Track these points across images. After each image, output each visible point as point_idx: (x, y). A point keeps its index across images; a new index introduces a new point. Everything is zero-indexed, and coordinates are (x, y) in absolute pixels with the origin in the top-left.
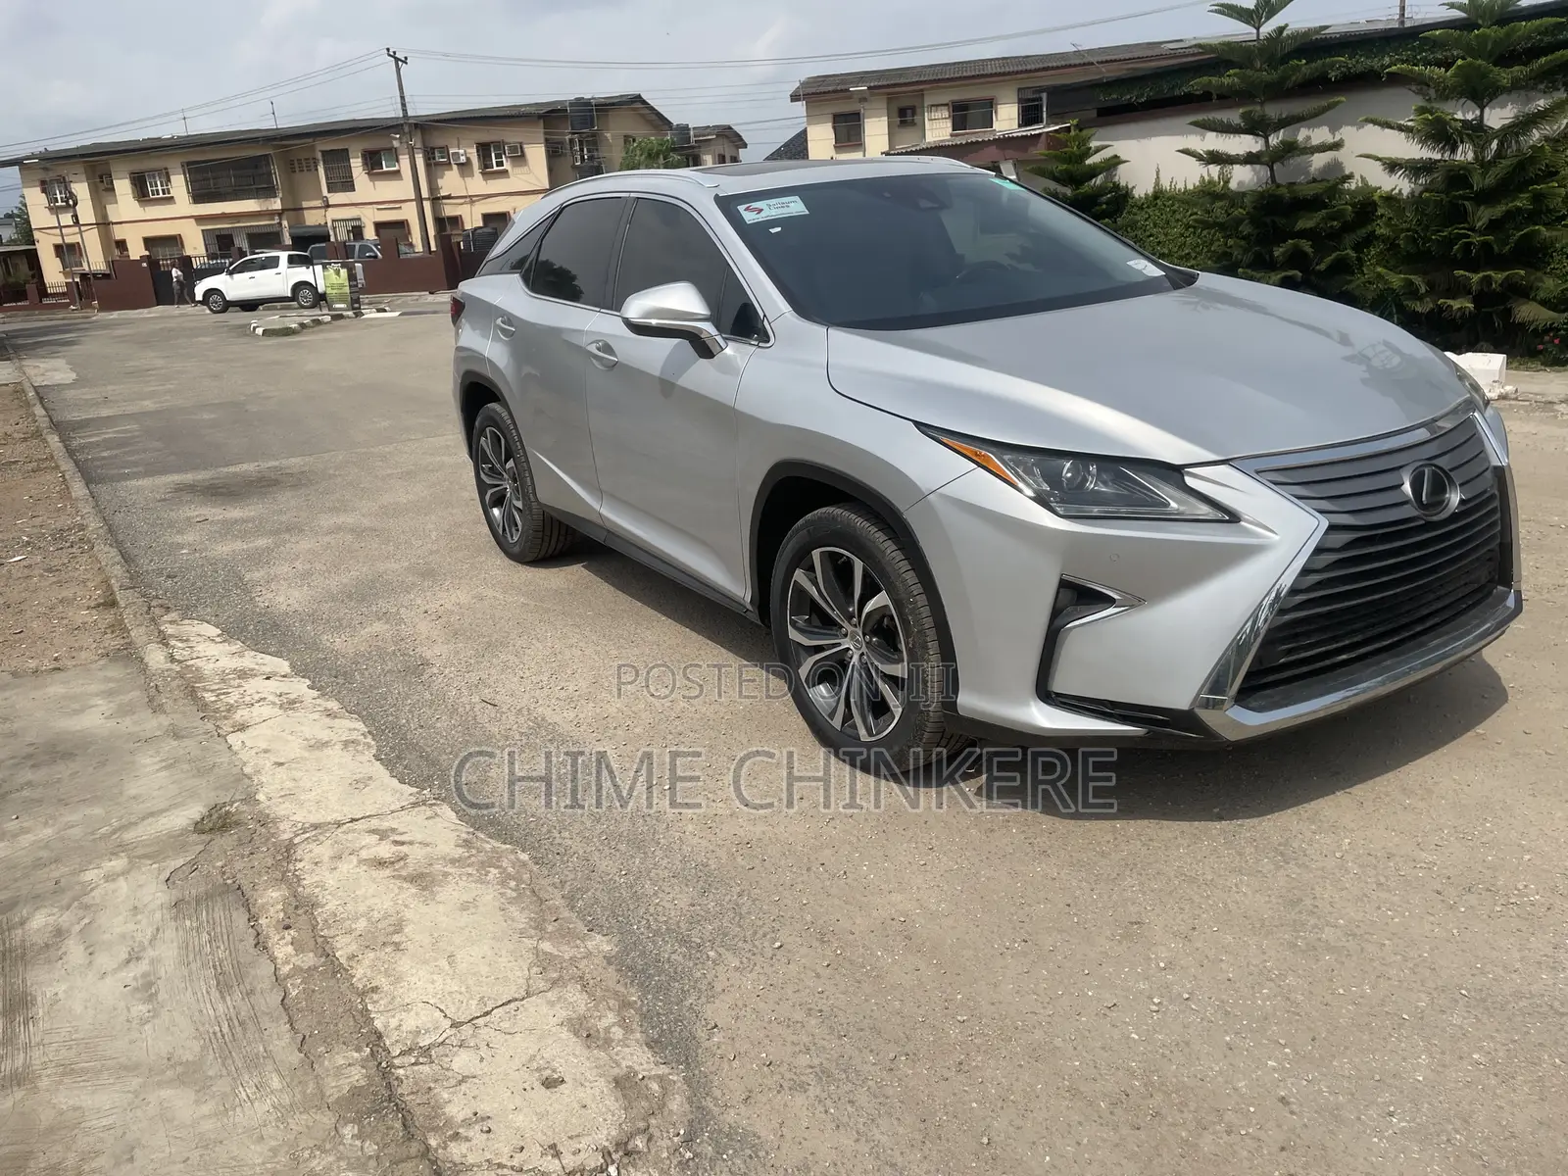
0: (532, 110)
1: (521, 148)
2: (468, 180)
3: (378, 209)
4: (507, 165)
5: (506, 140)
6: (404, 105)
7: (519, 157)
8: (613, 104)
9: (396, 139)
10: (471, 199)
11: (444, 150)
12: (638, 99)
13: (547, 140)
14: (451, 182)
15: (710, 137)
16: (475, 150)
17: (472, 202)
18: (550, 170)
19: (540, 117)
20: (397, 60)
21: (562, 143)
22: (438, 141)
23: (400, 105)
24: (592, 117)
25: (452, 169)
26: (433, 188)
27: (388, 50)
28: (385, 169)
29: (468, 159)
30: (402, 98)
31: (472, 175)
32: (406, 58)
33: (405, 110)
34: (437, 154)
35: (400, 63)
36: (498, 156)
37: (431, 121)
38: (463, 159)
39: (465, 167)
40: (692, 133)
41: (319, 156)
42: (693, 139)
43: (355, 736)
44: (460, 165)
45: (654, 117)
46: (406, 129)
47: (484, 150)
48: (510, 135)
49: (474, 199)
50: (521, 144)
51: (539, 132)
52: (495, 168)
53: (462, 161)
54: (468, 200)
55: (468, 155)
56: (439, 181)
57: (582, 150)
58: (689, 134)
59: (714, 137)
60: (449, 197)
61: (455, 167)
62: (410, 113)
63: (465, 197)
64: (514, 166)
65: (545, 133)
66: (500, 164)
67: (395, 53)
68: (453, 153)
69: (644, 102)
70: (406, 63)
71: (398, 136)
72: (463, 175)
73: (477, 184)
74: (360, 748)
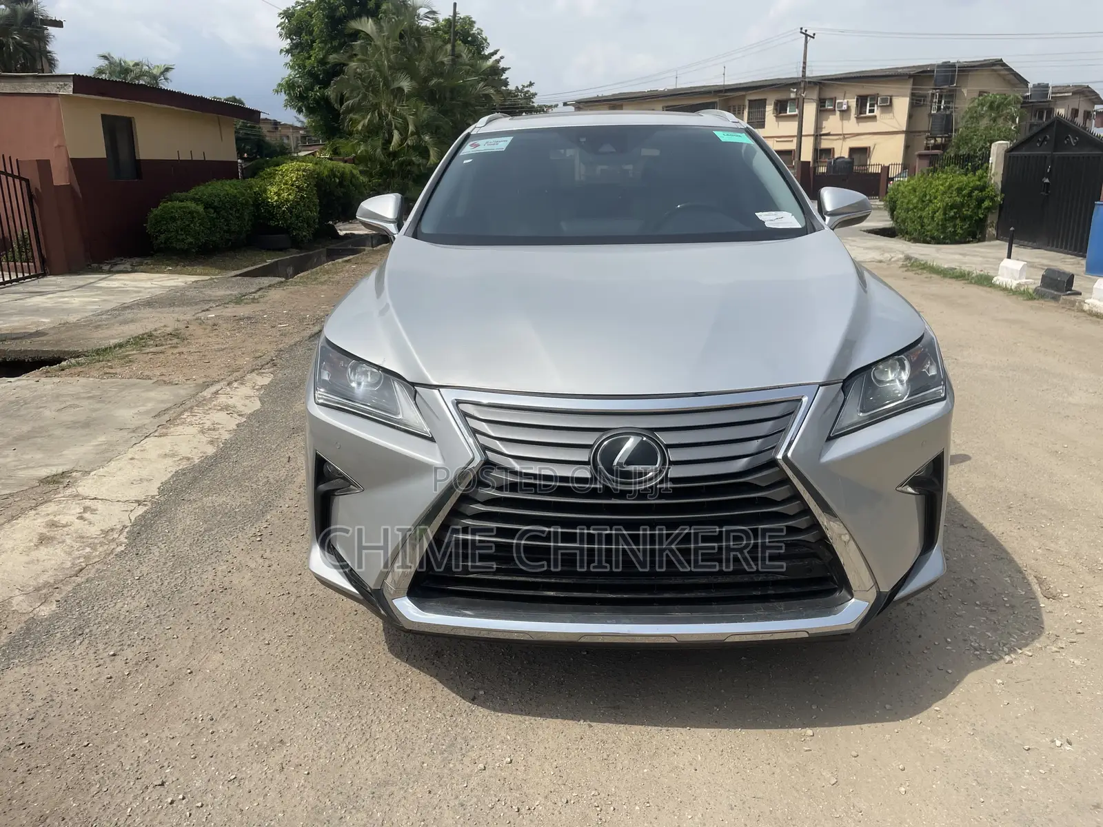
0: (906, 71)
1: (891, 99)
2: (845, 122)
3: (777, 141)
4: (877, 112)
5: (881, 93)
6: (804, 68)
7: (888, 105)
8: (974, 67)
9: (793, 92)
10: (844, 137)
11: (833, 100)
12: (1000, 63)
13: (913, 95)
14: (832, 123)
15: (1066, 94)
16: (855, 100)
17: (844, 139)
18: (910, 116)
19: (910, 76)
20: (807, 35)
21: (925, 96)
22: (828, 94)
23: (801, 69)
24: (953, 76)
25: (835, 115)
26: (818, 126)
27: (801, 29)
28: (788, 113)
29: (849, 107)
30: (805, 63)
31: (849, 119)
32: (814, 34)
33: (804, 72)
34: (827, 103)
35: (809, 38)
36: (872, 105)
37: (825, 80)
38: (845, 107)
39: (845, 113)
40: (1050, 91)
41: (747, 103)
42: (1050, 95)
44: (842, 111)
45: (1012, 77)
46: (802, 85)
47: (862, 101)
48: (883, 90)
49: (846, 136)
50: (891, 96)
51: (908, 87)
52: (868, 114)
53: (843, 109)
54: (841, 137)
55: (849, 104)
56: (824, 122)
57: (940, 102)
58: (1048, 91)
59: (1071, 94)
60: (828, 134)
61: (838, 113)
62: (808, 74)
63: (840, 135)
64: (882, 112)
65: (913, 89)
66: (872, 111)
67: (806, 31)
68: (839, 103)
69: (1004, 65)
70: (813, 38)
71: (795, 90)
72: (842, 119)
73: (852, 125)
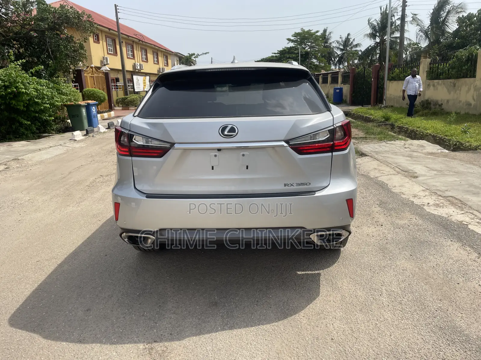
43: (394, 188)
74: (392, 186)
